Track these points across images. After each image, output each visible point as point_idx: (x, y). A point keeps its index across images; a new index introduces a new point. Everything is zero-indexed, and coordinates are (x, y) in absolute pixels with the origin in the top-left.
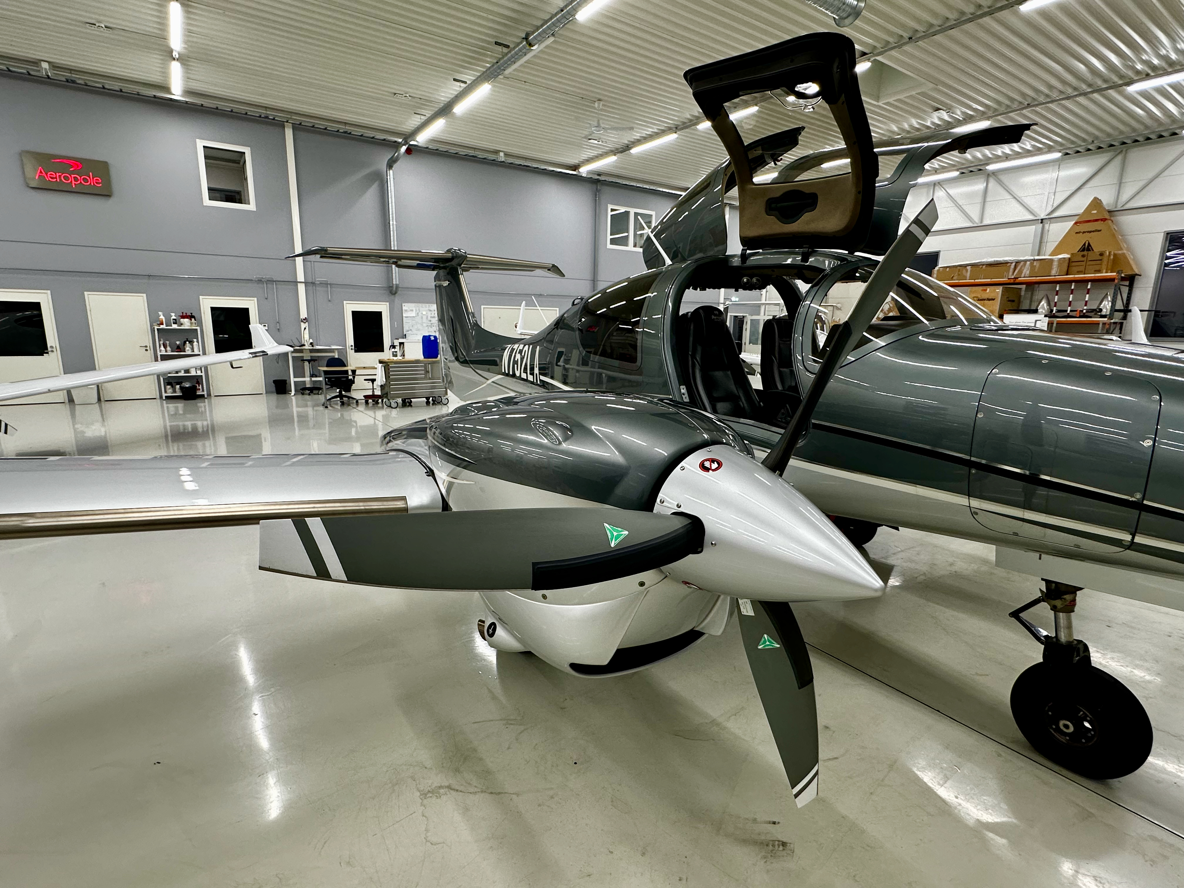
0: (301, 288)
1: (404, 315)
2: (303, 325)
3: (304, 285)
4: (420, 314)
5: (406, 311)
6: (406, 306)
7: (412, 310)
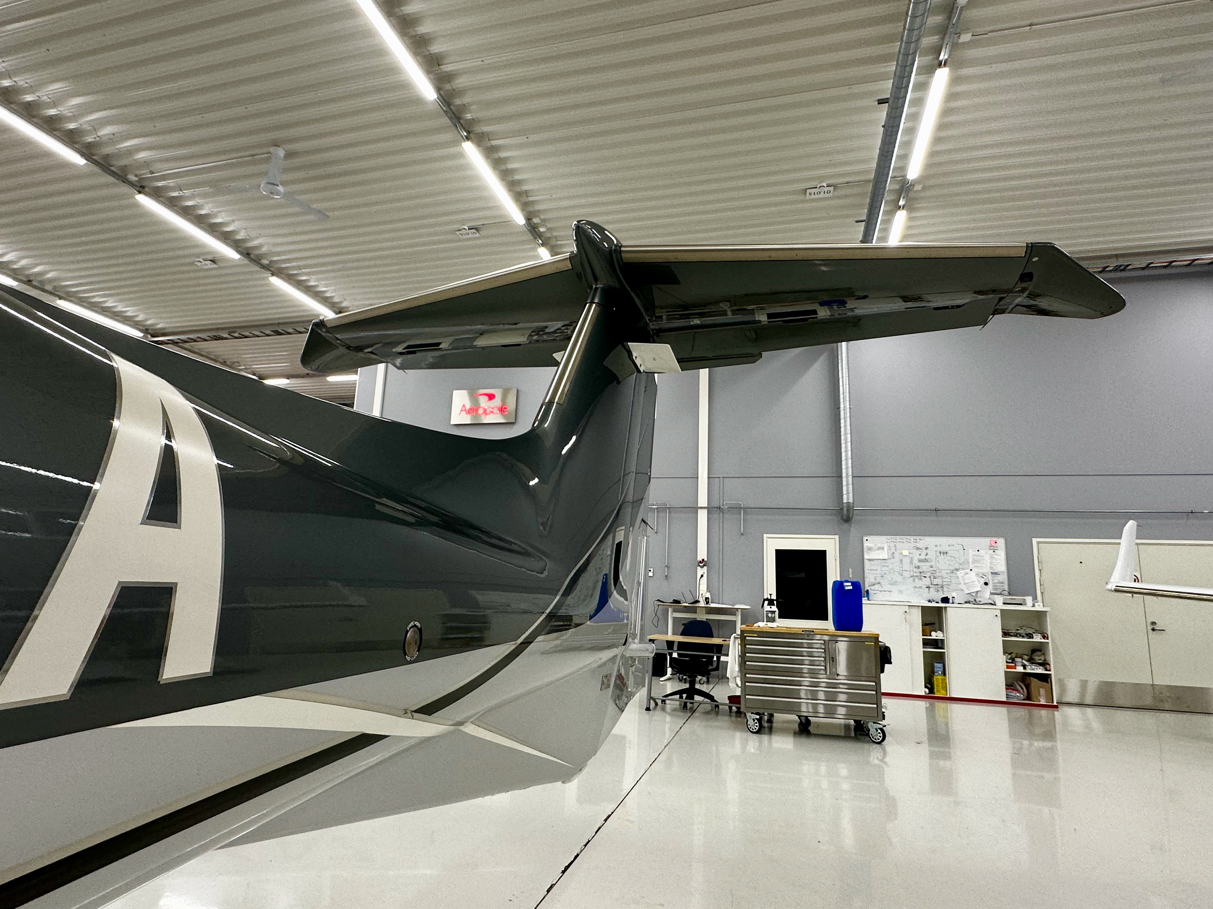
0: (703, 516)
1: (866, 557)
2: (700, 571)
3: (706, 511)
4: (896, 555)
5: (870, 549)
6: (871, 542)
7: (883, 548)
